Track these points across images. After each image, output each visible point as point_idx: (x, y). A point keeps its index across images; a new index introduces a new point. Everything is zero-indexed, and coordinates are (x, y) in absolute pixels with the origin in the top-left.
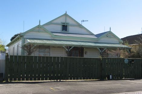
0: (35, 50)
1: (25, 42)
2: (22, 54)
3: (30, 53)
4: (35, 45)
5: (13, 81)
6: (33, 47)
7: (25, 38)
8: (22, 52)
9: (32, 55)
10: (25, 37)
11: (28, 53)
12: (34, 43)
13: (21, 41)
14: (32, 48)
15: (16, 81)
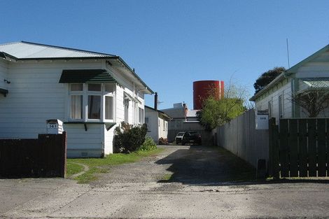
0: (324, 105)
1: (300, 87)
2: (293, 115)
3: (314, 111)
4: (326, 94)
5: (289, 178)
6: (321, 98)
7: (298, 79)
8: (293, 112)
9: (320, 116)
10: (297, 76)
11: (308, 114)
12: (323, 89)
13: (289, 84)
14: (318, 101)
15: (296, 178)
